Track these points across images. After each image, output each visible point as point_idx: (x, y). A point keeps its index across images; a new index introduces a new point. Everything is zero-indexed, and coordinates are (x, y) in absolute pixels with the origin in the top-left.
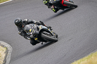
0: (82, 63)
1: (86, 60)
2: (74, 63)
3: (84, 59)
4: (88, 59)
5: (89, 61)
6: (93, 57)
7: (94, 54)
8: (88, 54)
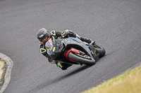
0: (115, 83)
1: (121, 79)
2: (103, 84)
3: (118, 78)
4: (123, 78)
5: (125, 81)
6: (130, 76)
7: (132, 70)
8: (123, 71)
